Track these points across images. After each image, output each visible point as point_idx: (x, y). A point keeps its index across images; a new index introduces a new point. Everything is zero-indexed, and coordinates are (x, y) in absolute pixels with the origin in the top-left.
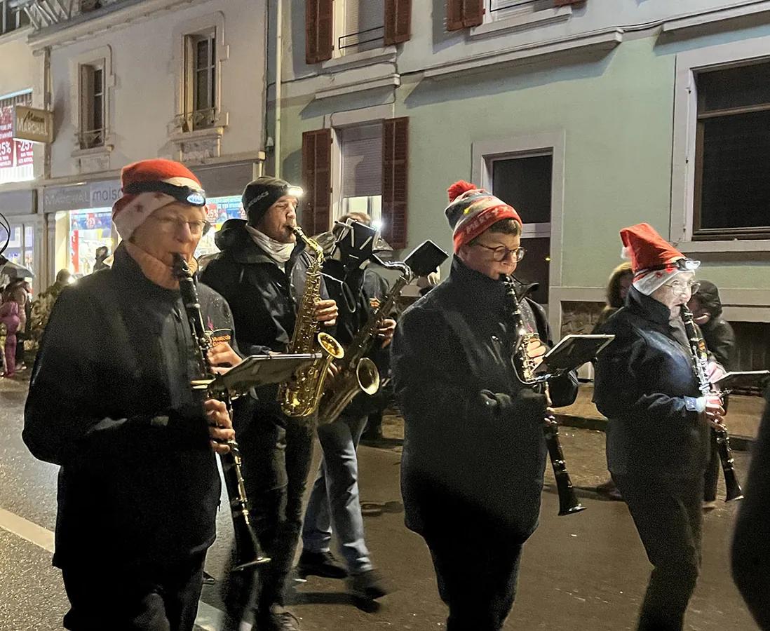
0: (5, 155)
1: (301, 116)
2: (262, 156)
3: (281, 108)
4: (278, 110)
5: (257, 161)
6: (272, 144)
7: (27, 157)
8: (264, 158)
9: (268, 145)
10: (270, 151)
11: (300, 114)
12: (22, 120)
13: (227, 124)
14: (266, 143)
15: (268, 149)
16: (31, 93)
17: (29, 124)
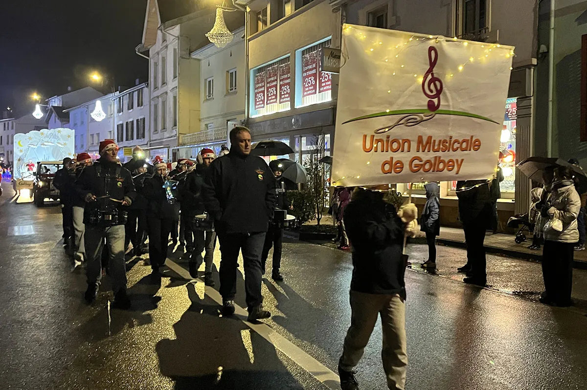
0: (310, 86)
1: (576, 23)
2: (534, 61)
3: (555, 18)
4: (553, 19)
5: (529, 66)
6: (546, 51)
7: (326, 85)
8: (536, 64)
9: (541, 51)
10: (543, 57)
11: (576, 20)
12: (327, 57)
13: (498, 40)
14: (538, 51)
15: (540, 56)
16: (331, 40)
17: (332, 60)
